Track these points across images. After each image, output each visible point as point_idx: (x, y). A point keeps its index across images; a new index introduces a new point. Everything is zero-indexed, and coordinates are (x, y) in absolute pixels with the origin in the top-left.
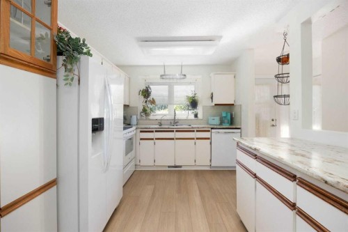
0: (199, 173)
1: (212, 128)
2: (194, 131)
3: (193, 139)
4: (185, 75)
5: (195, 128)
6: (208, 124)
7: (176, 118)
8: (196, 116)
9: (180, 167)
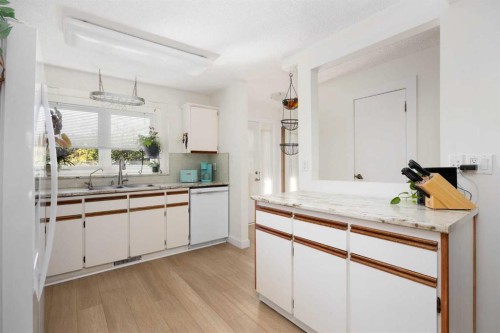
0: (174, 260)
1: (191, 188)
2: (163, 194)
3: (162, 207)
4: (142, 100)
5: (165, 189)
6: (179, 181)
7: (124, 174)
8: (156, 169)
9: (139, 257)
